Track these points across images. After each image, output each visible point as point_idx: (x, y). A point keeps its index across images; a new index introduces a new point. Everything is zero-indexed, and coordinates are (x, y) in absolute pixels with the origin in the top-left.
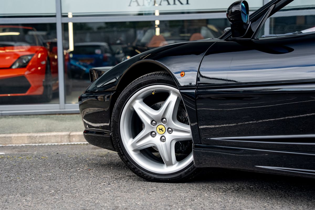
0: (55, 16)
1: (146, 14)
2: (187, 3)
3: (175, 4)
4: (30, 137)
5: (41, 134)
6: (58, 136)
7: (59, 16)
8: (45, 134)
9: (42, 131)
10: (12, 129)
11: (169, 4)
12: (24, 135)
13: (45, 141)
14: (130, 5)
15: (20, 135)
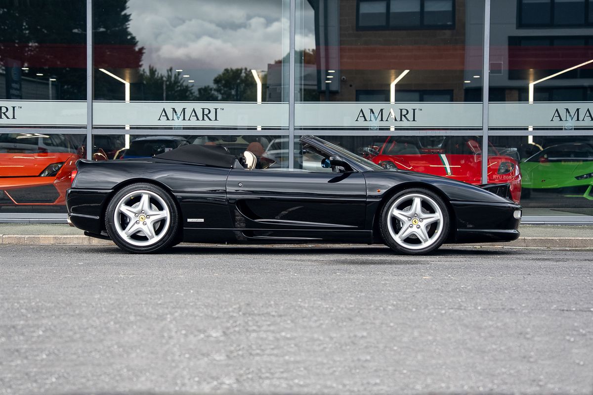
0: (85, 128)
1: (175, 128)
2: (216, 119)
3: (203, 119)
4: (55, 238)
5: (65, 236)
6: (80, 237)
7: (89, 127)
8: (69, 236)
9: (67, 234)
10: (40, 232)
11: (198, 119)
12: (49, 236)
13: (68, 242)
14: (159, 119)
15: (46, 236)
